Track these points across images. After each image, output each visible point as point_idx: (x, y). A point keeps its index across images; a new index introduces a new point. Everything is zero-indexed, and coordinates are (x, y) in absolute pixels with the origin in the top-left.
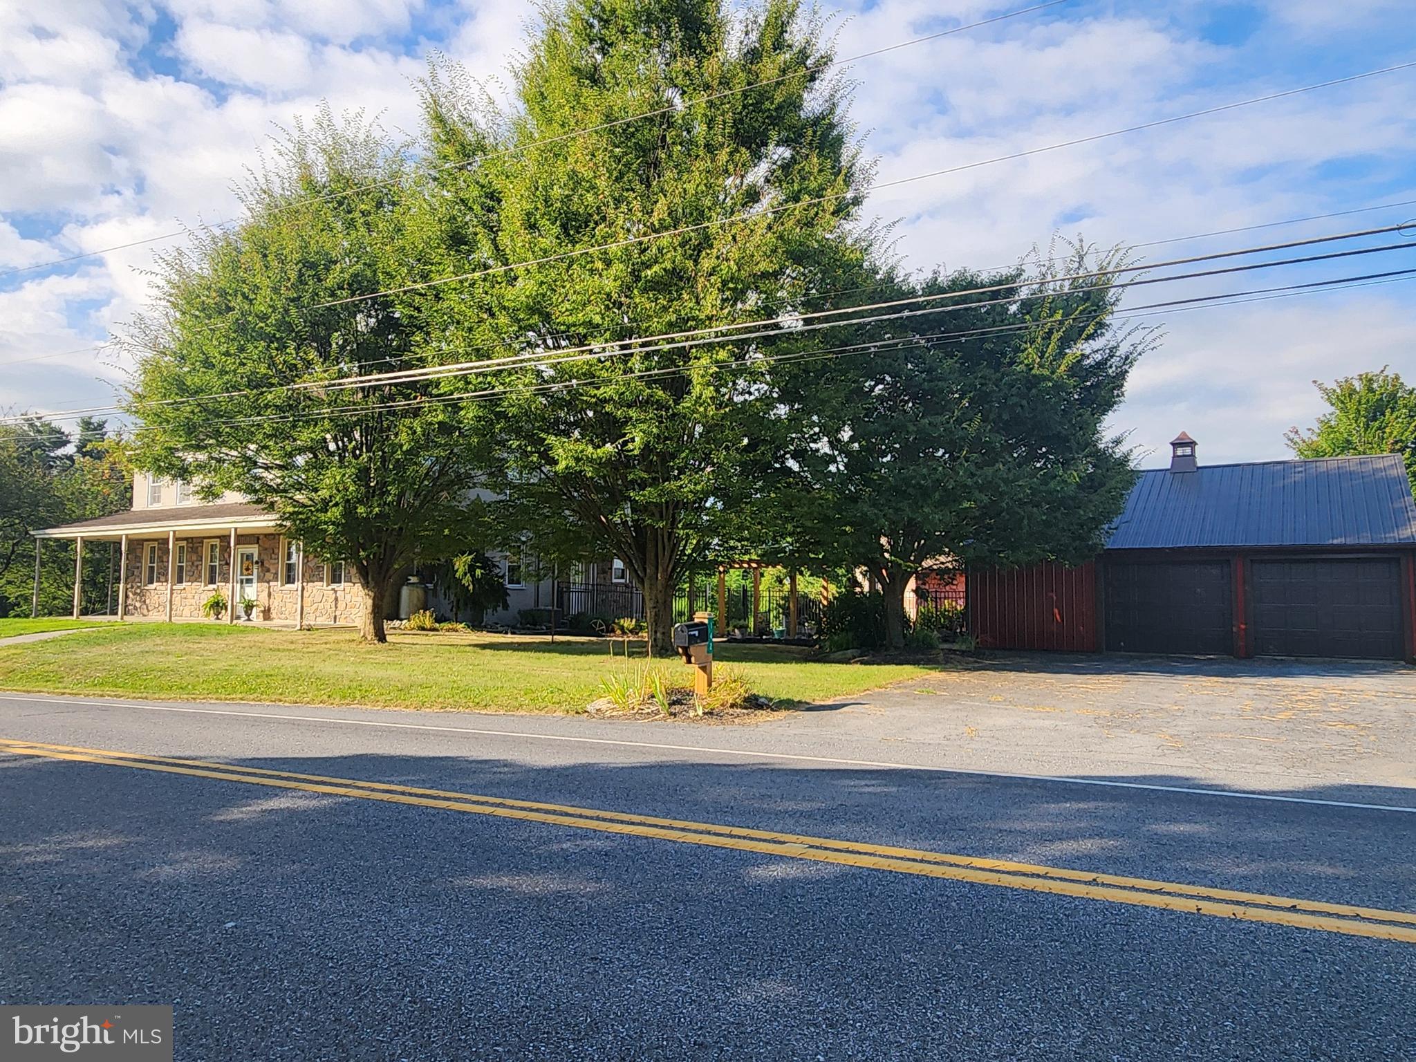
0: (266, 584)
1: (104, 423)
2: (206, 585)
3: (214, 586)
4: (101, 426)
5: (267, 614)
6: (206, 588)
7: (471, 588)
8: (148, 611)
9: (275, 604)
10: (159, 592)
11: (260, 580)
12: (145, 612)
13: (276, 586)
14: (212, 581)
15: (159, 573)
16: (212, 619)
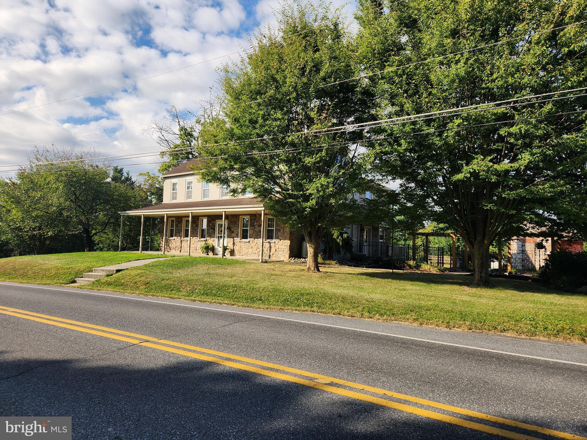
0: (232, 239)
1: (123, 169)
2: (200, 239)
3: (205, 239)
4: (121, 170)
5: (232, 253)
6: (200, 240)
7: (341, 243)
8: (170, 249)
9: (236, 248)
10: (175, 241)
11: (229, 237)
12: (169, 250)
13: (237, 240)
14: (203, 236)
15: (176, 232)
16: (205, 255)
